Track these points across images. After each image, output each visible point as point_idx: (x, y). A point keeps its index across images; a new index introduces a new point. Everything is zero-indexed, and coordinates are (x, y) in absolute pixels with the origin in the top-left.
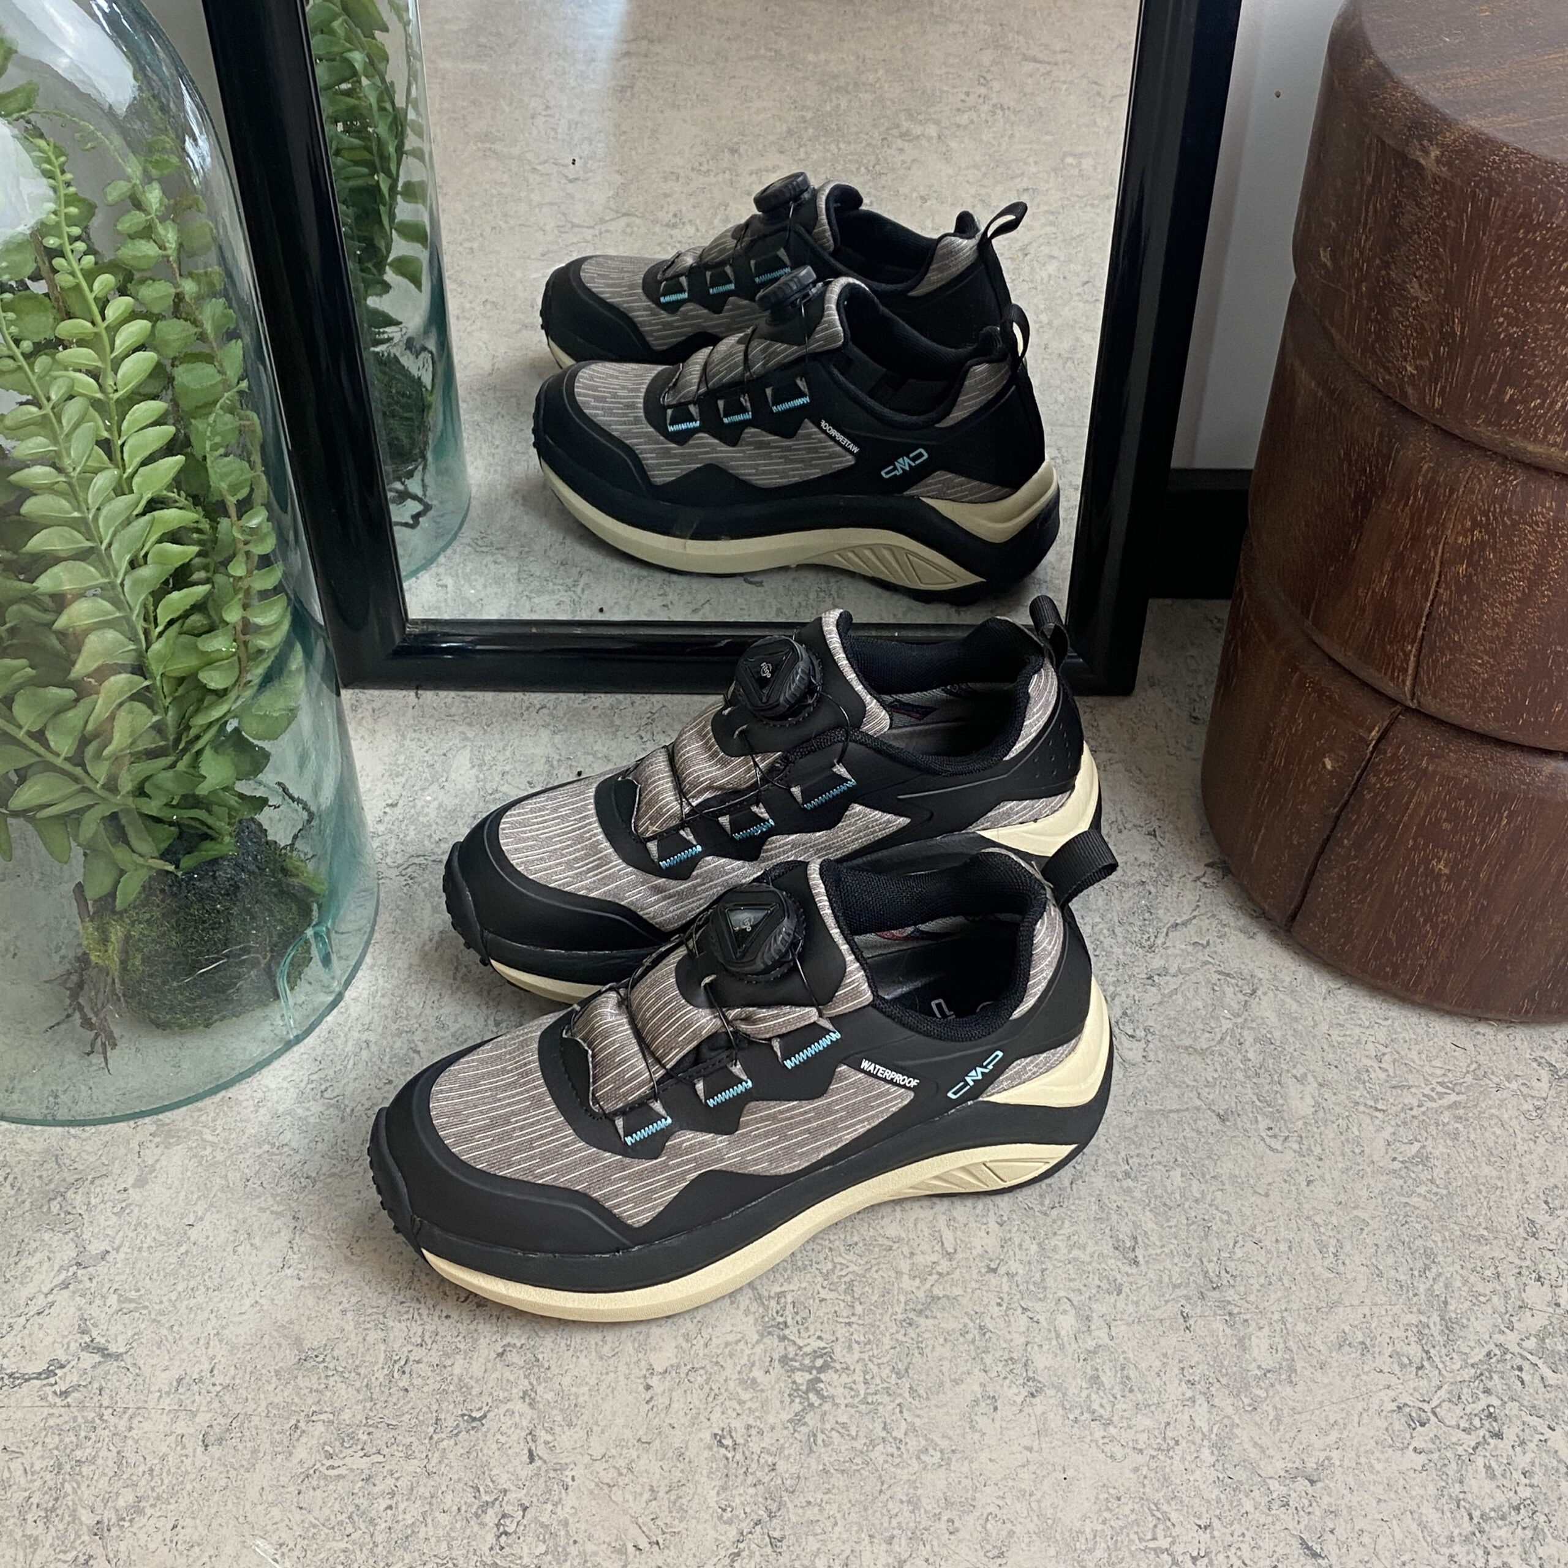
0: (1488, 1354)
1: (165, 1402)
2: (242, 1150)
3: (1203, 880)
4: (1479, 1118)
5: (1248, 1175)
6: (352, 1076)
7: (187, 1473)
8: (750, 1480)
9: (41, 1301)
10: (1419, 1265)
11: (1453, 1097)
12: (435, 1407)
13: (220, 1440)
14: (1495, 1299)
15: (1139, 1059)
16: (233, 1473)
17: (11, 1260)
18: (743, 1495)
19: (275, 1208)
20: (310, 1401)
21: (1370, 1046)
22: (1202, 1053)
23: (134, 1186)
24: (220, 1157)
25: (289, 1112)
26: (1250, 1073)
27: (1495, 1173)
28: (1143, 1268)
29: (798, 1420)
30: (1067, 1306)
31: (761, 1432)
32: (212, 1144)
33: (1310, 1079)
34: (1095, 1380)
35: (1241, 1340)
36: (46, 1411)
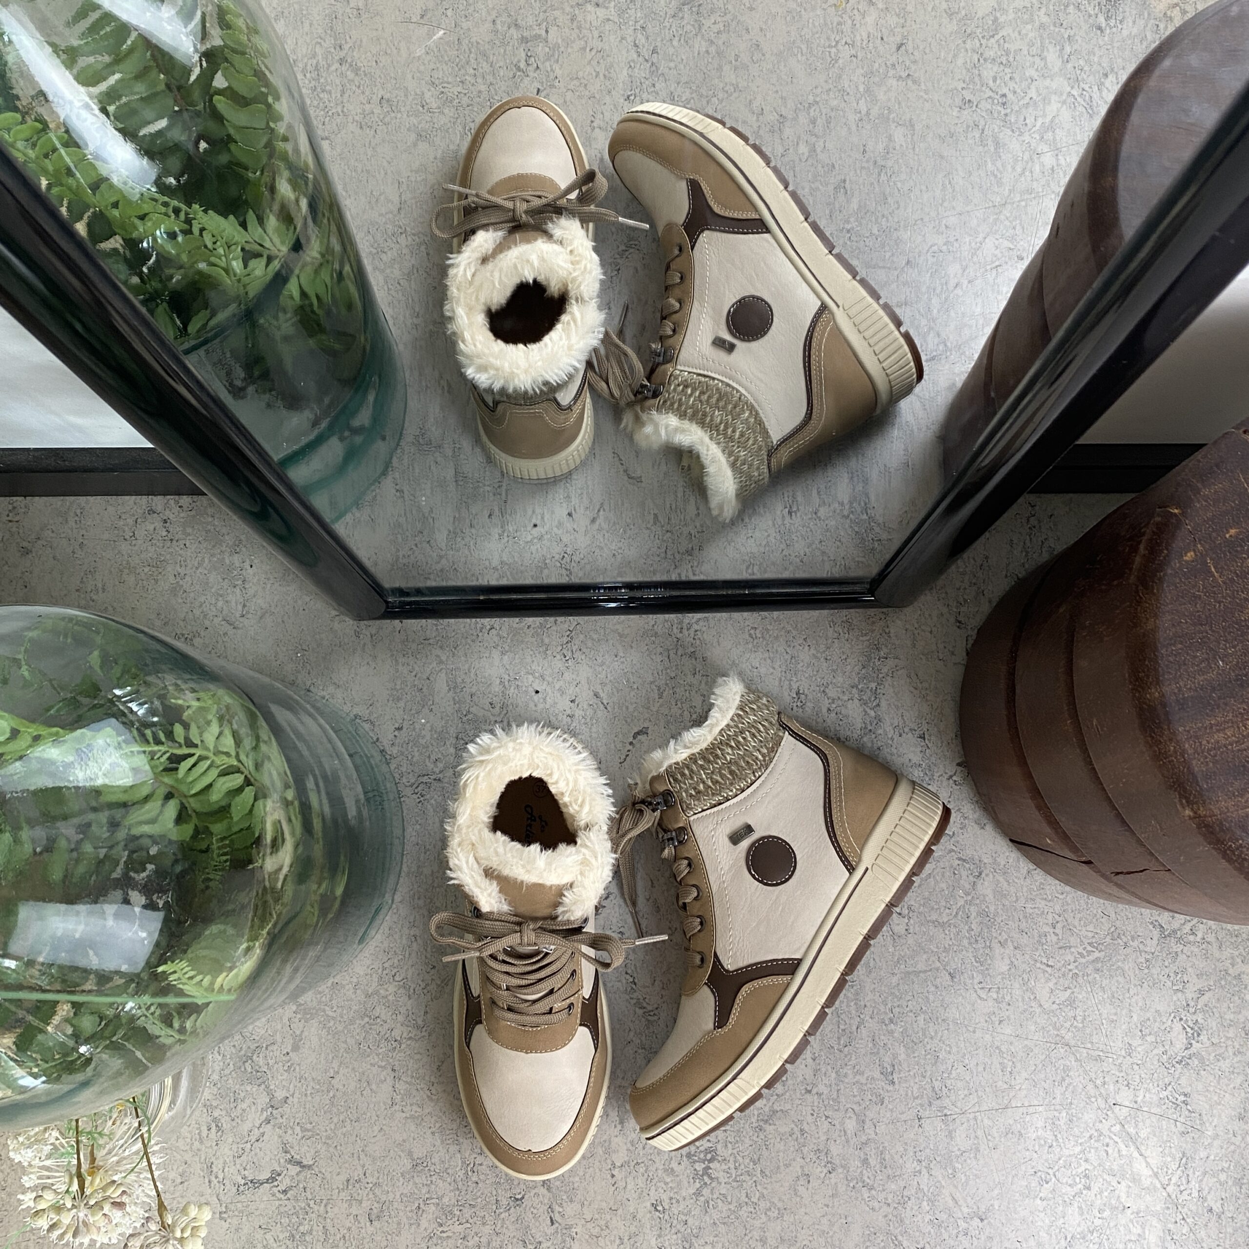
0: (1091, 1137)
1: (342, 1194)
2: (352, 1022)
3: (954, 778)
4: (1109, 970)
5: (964, 1018)
6: (410, 963)
7: (364, 1238)
8: (674, 1230)
9: (256, 1133)
10: (1059, 1078)
11: (1097, 954)
12: (494, 1193)
13: (378, 1217)
14: (1099, 1100)
15: (903, 932)
16: (389, 1237)
17: (232, 1105)
18: (671, 1239)
19: (380, 1063)
20: (424, 1191)
21: (1050, 916)
22: (942, 925)
23: (292, 1050)
24: (340, 1028)
25: (376, 992)
26: (973, 940)
27: (1114, 1011)
28: (897, 1086)
29: (698, 1193)
30: (850, 1113)
31: (678, 1201)
32: (333, 1018)
33: (1009, 943)
34: (865, 1162)
35: (950, 1132)
36: (277, 1203)
